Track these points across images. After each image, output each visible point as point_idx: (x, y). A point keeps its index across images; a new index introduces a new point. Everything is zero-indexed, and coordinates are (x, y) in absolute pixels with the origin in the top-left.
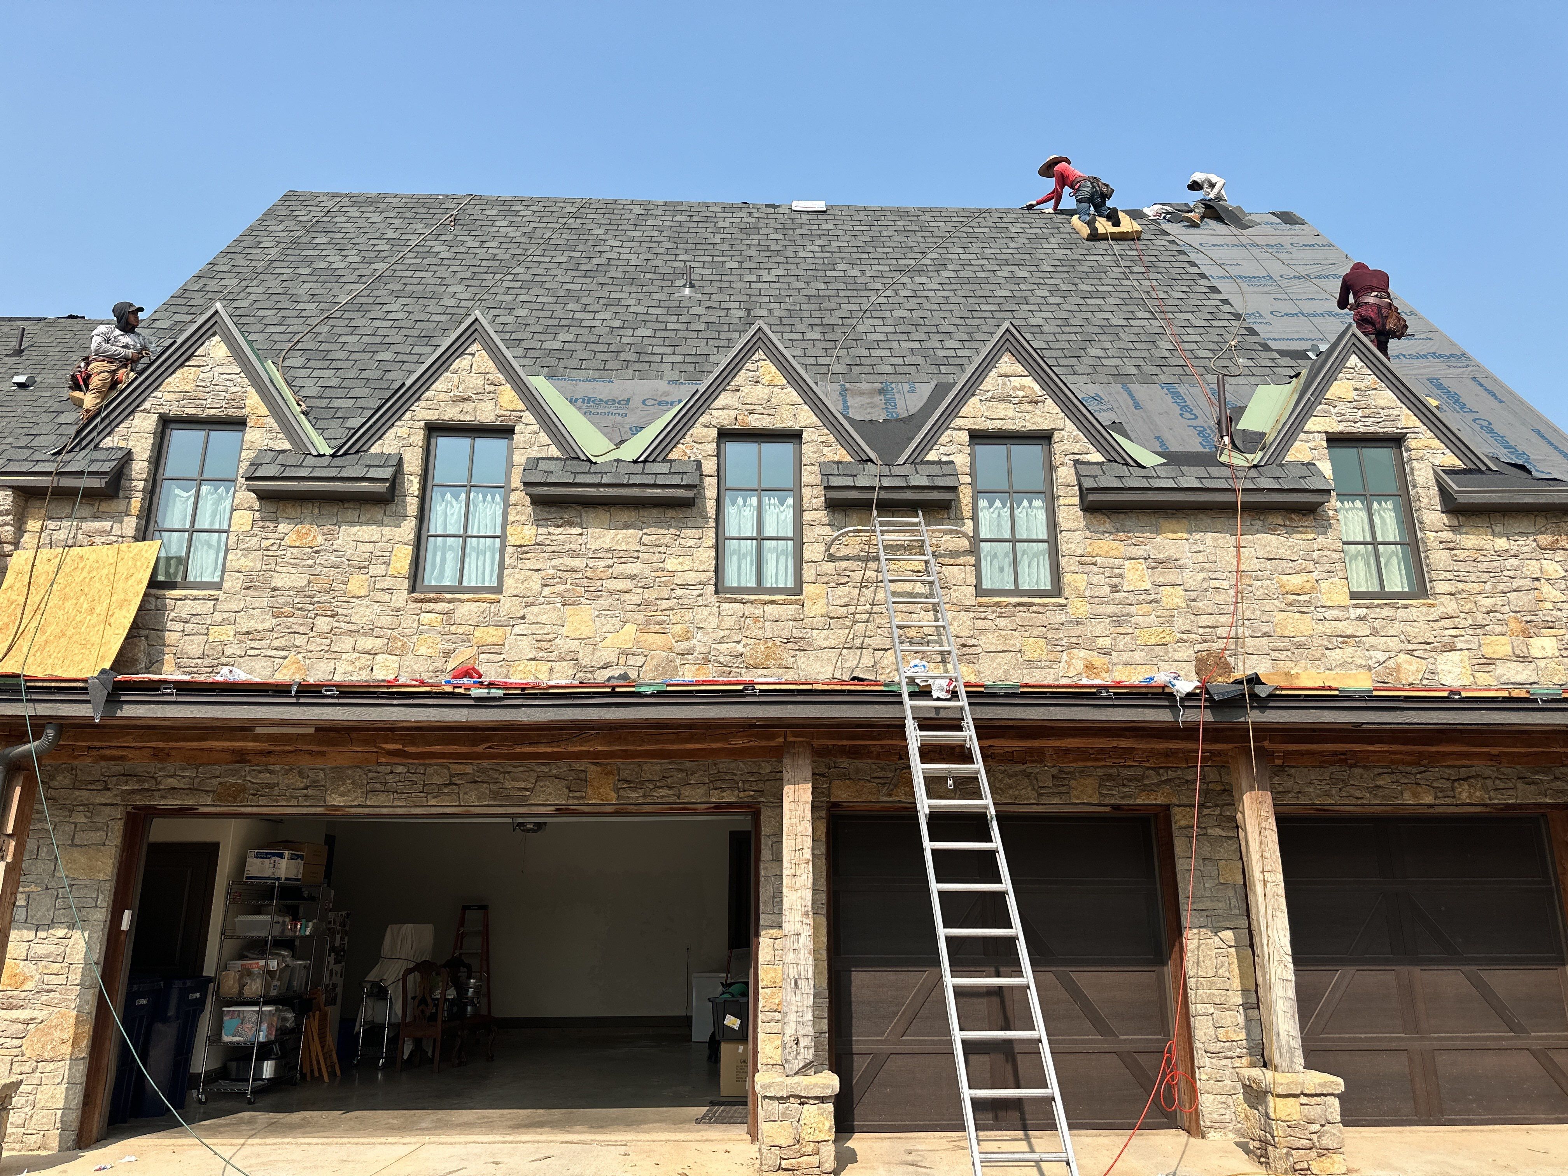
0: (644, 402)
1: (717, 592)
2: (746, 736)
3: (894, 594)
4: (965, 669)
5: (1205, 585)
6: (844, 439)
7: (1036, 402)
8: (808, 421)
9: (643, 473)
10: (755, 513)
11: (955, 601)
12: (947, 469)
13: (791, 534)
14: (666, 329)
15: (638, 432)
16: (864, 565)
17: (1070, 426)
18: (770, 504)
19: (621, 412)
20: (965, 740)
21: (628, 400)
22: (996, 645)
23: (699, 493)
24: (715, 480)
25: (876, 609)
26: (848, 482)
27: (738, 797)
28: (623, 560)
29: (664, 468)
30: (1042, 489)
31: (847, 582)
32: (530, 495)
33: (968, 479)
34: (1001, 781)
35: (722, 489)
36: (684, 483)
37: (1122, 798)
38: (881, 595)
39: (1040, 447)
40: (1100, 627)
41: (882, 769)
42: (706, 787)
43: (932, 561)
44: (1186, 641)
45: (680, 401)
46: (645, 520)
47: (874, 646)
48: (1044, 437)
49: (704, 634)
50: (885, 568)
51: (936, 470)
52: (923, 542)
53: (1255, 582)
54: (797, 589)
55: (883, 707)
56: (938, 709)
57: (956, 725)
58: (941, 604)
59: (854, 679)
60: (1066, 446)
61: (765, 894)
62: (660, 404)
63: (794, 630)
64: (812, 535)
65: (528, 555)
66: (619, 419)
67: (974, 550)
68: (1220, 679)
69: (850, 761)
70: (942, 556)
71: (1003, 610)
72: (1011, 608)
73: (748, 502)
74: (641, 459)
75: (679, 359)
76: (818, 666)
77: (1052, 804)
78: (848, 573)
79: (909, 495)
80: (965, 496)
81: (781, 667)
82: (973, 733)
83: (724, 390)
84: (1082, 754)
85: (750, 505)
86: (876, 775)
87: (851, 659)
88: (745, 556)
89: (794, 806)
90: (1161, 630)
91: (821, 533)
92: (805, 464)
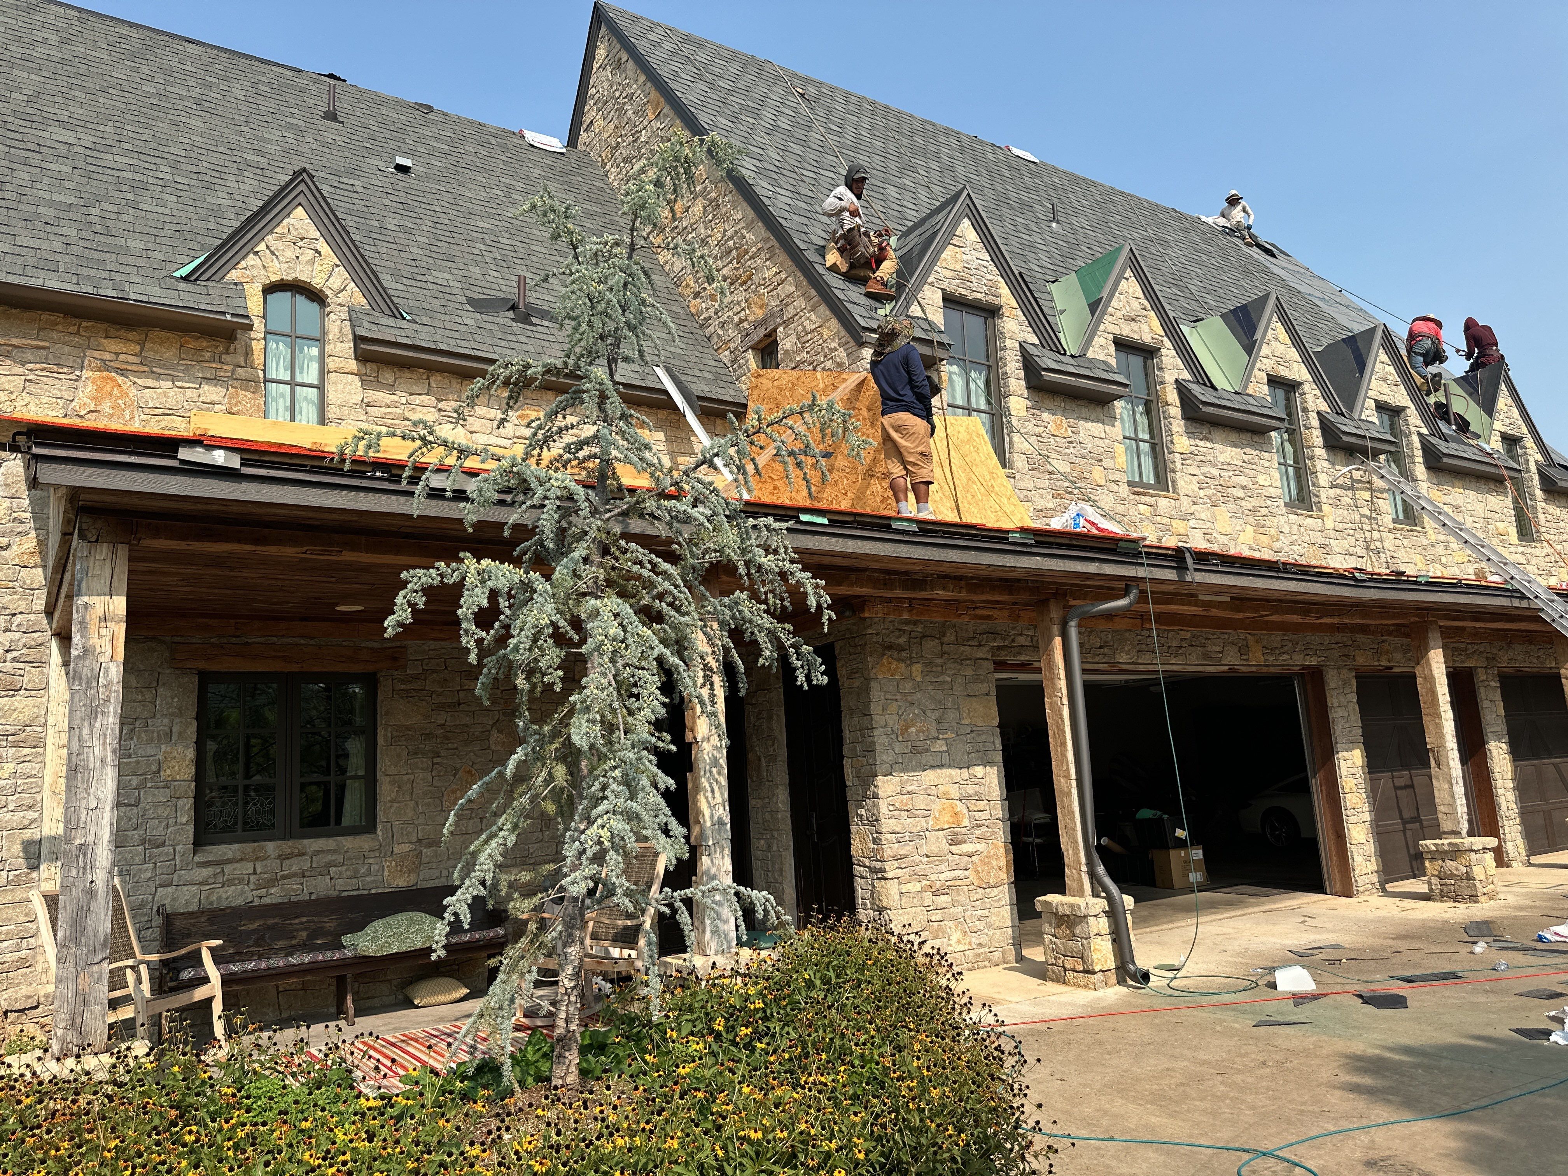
1: (1284, 505)
6: (1327, 395)
7: (1397, 385)
8: (1305, 377)
9: (1248, 403)
11: (1385, 525)
17: (1412, 406)
22: (1405, 558)
28: (1236, 473)
31: (1339, 505)
40: (1440, 549)
41: (1372, 642)
46: (1244, 441)
47: (1358, 554)
53: (1488, 526)
60: (1412, 420)
63: (1322, 539)
64: (1320, 466)
65: (1187, 462)
70: (1375, 491)
72: (1407, 533)
78: (1339, 498)
86: (1370, 646)
91: (1324, 465)
92: (1305, 410)
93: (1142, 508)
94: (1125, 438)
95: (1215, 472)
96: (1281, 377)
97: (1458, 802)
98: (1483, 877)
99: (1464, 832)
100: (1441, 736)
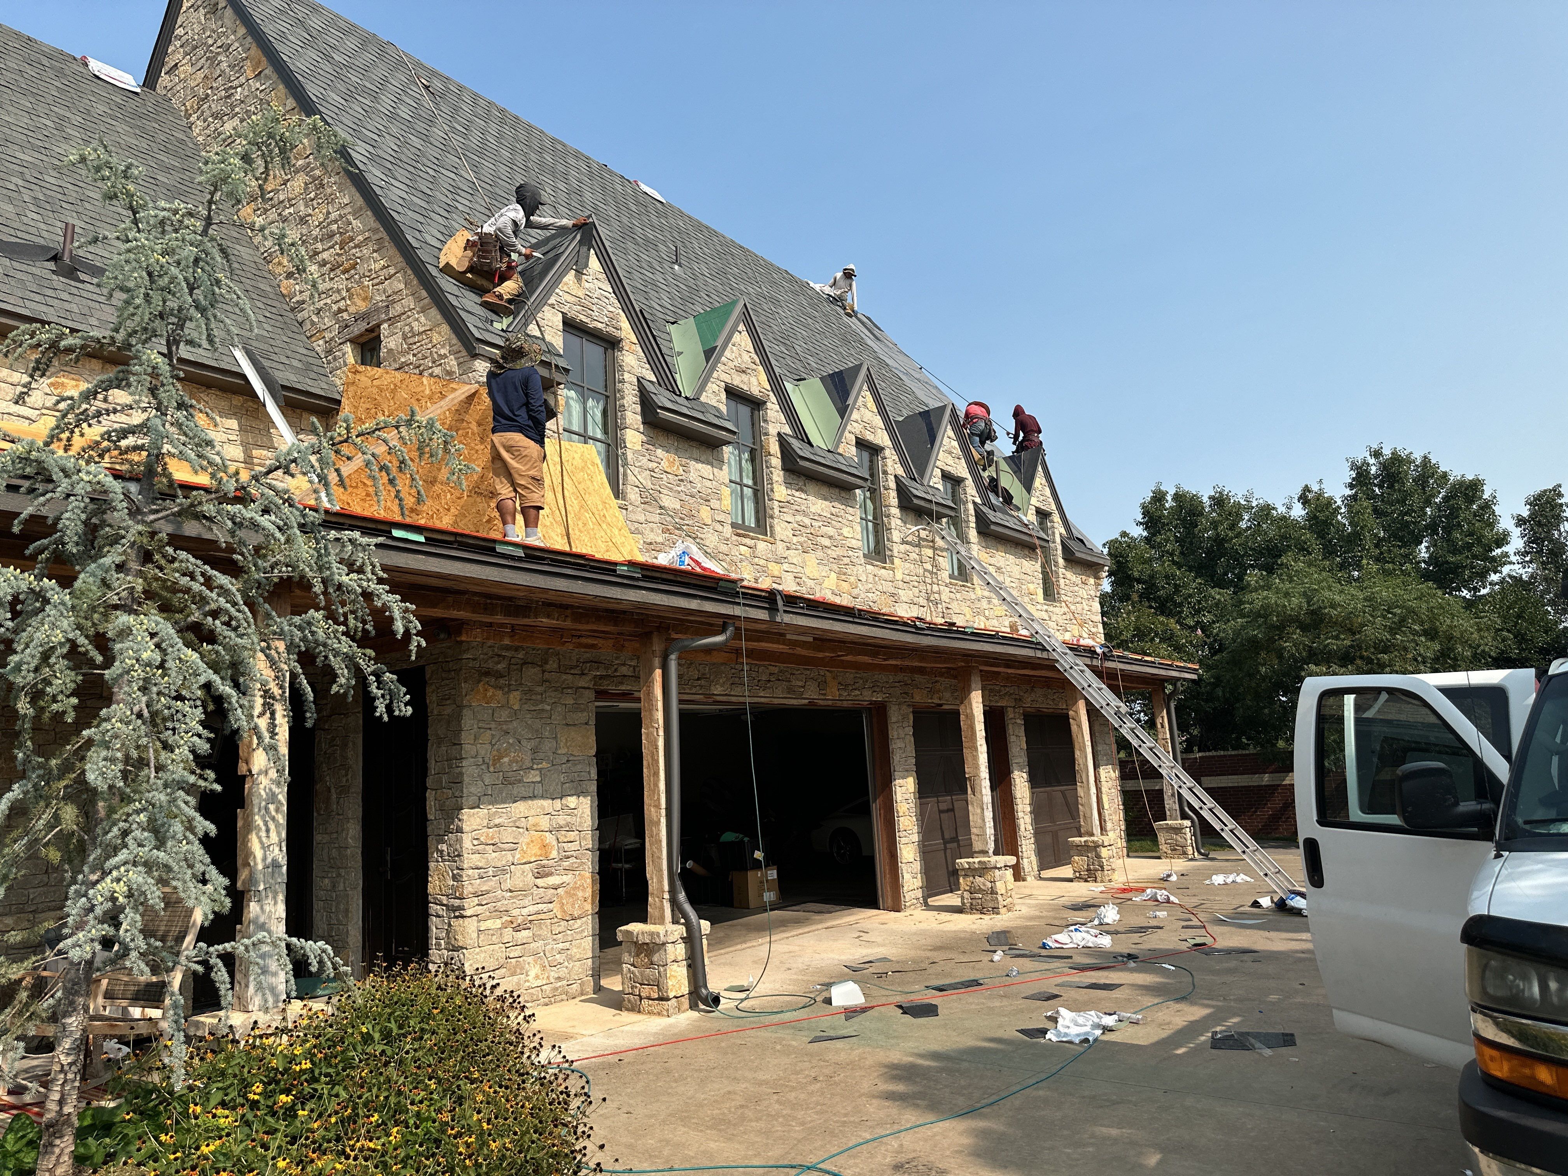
1: (863, 556)
7: (959, 458)
8: (887, 443)
9: (838, 462)
17: (970, 478)
22: (957, 609)
28: (825, 524)
40: (985, 604)
46: (832, 496)
48: (957, 481)
49: (862, 585)
53: (1022, 586)
54: (887, 560)
60: (969, 490)
63: (892, 588)
64: (894, 524)
65: (784, 510)
69: (919, 677)
71: (958, 588)
78: (908, 553)
83: (854, 407)
90: (1000, 608)
91: (897, 523)
92: (885, 473)
93: (743, 548)
94: (731, 481)
95: (807, 521)
96: (867, 441)
97: (988, 825)
98: (1003, 892)
99: (991, 851)
100: (977, 767)
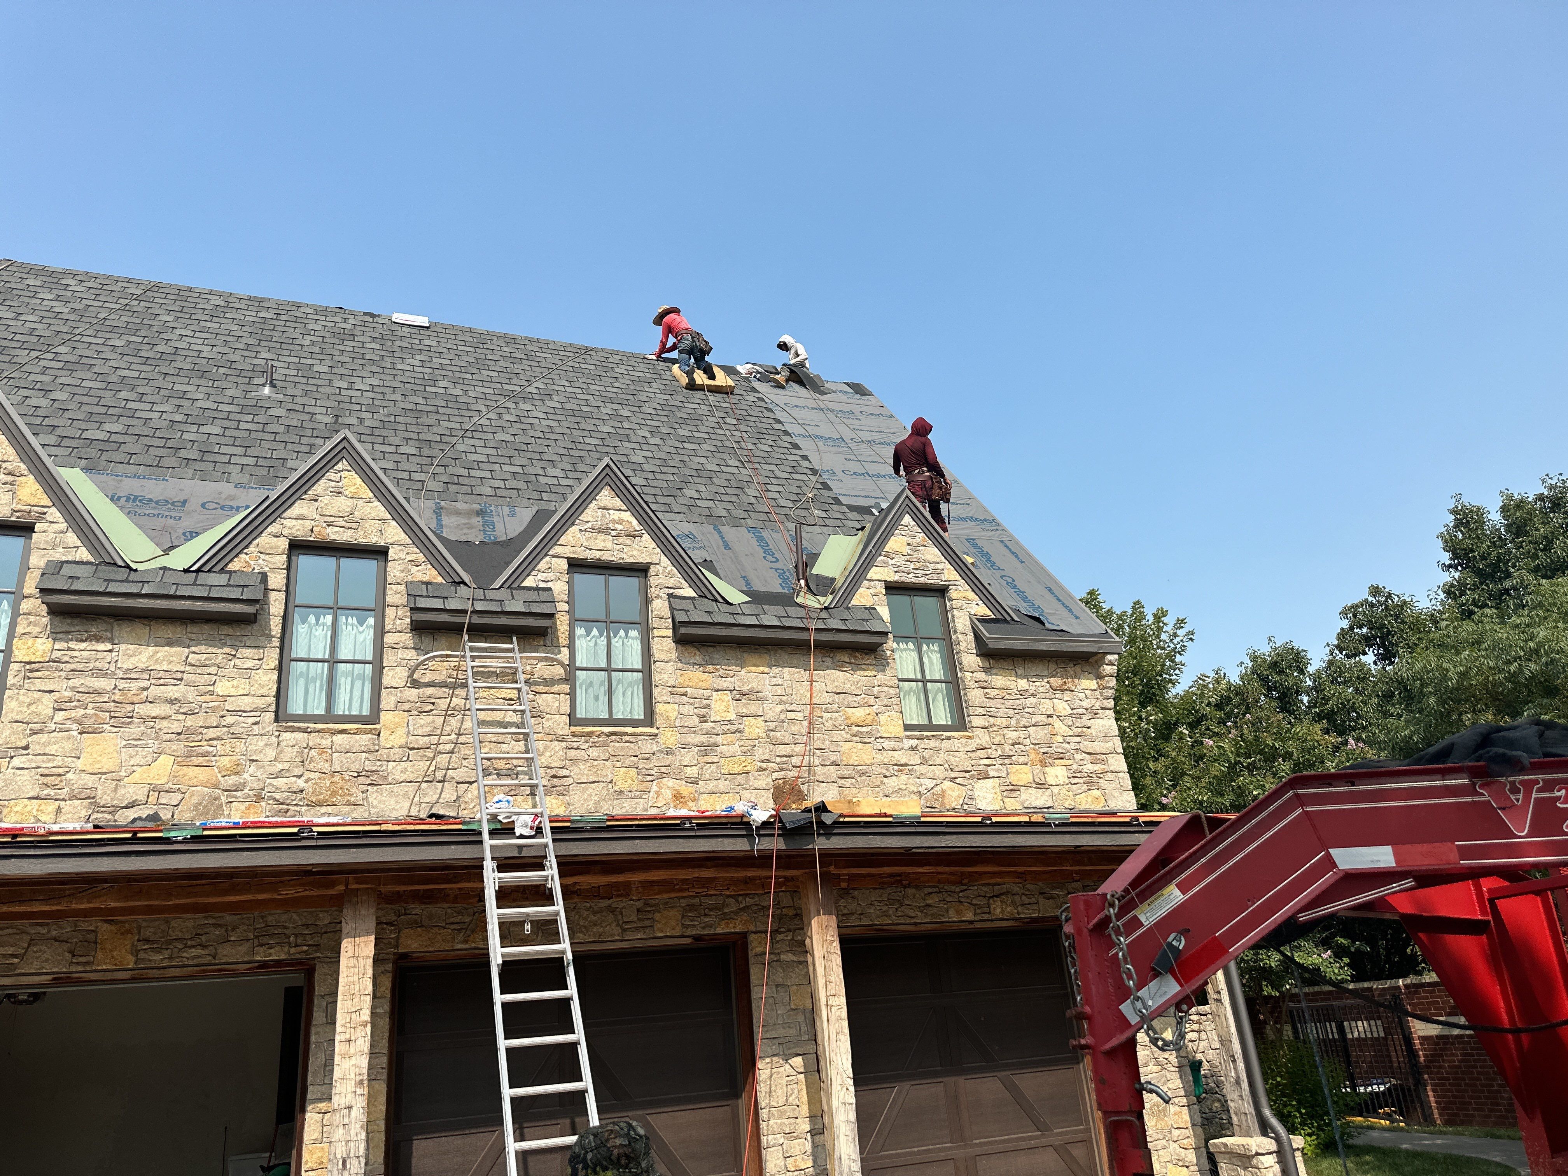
0: (203, 505)
1: (277, 720)
2: (301, 885)
3: (482, 723)
4: (554, 801)
5: (782, 717)
6: (434, 558)
7: (634, 537)
8: (396, 538)
9: (195, 584)
10: (329, 633)
11: (548, 731)
12: (544, 596)
13: (369, 657)
14: (237, 428)
15: (192, 538)
16: (451, 692)
17: (665, 561)
18: (347, 624)
19: (173, 514)
20: (547, 880)
21: (184, 502)
22: (588, 775)
23: (262, 609)
24: (283, 595)
25: (462, 739)
26: (437, 604)
27: (289, 953)
28: (162, 681)
29: (222, 579)
30: (638, 620)
31: (431, 710)
32: (47, 604)
33: (566, 607)
34: (585, 919)
35: (291, 605)
36: (244, 597)
37: (703, 928)
38: (468, 724)
39: (637, 579)
40: (688, 757)
41: (459, 913)
42: (250, 944)
43: (525, 689)
44: (765, 770)
45: (247, 507)
46: (193, 636)
47: (458, 779)
48: (641, 570)
49: (258, 768)
50: (472, 696)
51: (533, 596)
52: (516, 669)
53: (825, 714)
54: (374, 717)
55: (461, 847)
56: (520, 847)
57: (538, 864)
58: (531, 734)
59: (431, 816)
60: (661, 580)
61: (314, 1063)
62: (222, 508)
63: (367, 763)
64: (394, 659)
65: (39, 674)
66: (171, 522)
67: (569, 678)
68: (794, 806)
69: (423, 906)
70: (536, 683)
71: (596, 740)
72: (604, 738)
73: (322, 620)
74: (194, 568)
75: (251, 461)
76: (392, 802)
77: (636, 939)
78: (433, 700)
79: (503, 621)
80: (562, 624)
81: (349, 804)
82: (555, 872)
83: (299, 498)
84: (667, 886)
85: (324, 624)
86: (452, 920)
87: (431, 793)
88: (314, 680)
89: (351, 962)
90: (743, 759)
91: (404, 656)
